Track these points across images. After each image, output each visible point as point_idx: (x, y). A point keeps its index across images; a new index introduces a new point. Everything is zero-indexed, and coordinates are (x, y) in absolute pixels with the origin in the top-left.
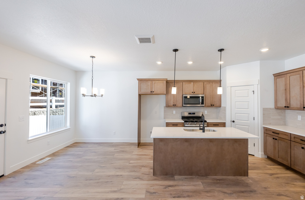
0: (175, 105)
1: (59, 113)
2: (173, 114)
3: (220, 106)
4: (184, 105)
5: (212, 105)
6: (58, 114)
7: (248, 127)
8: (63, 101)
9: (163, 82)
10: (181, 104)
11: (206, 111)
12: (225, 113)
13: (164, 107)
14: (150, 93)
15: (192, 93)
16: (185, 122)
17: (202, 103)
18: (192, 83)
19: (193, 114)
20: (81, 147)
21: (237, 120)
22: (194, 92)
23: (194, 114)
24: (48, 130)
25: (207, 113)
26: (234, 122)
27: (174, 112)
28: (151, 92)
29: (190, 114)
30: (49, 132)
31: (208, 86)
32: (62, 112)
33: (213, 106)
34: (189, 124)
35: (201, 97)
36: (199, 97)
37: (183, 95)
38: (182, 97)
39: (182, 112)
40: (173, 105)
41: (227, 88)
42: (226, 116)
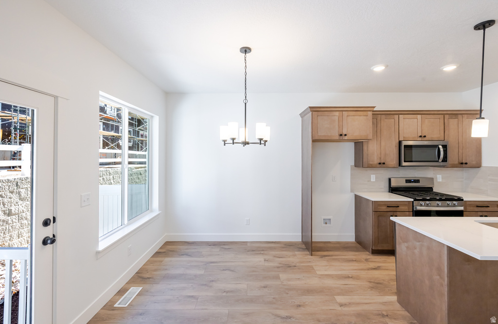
0: (384, 163)
1: (104, 177)
2: (370, 181)
3: (478, 166)
4: (404, 164)
5: (462, 163)
6: (103, 179)
8: (144, 156)
9: (365, 113)
10: (395, 161)
11: (441, 176)
13: (351, 168)
14: (337, 137)
15: (420, 139)
16: (415, 200)
17: (445, 159)
18: (419, 117)
19: (414, 182)
20: (187, 255)
22: (425, 136)
23: (417, 181)
24: (126, 221)
25: (441, 181)
27: (373, 178)
28: (341, 135)
29: (408, 181)
30: (128, 224)
31: (453, 123)
32: (108, 176)
33: (464, 165)
34: (423, 205)
35: (440, 147)
36: (437, 146)
37: (400, 142)
38: (396, 146)
39: (390, 177)
40: (380, 164)
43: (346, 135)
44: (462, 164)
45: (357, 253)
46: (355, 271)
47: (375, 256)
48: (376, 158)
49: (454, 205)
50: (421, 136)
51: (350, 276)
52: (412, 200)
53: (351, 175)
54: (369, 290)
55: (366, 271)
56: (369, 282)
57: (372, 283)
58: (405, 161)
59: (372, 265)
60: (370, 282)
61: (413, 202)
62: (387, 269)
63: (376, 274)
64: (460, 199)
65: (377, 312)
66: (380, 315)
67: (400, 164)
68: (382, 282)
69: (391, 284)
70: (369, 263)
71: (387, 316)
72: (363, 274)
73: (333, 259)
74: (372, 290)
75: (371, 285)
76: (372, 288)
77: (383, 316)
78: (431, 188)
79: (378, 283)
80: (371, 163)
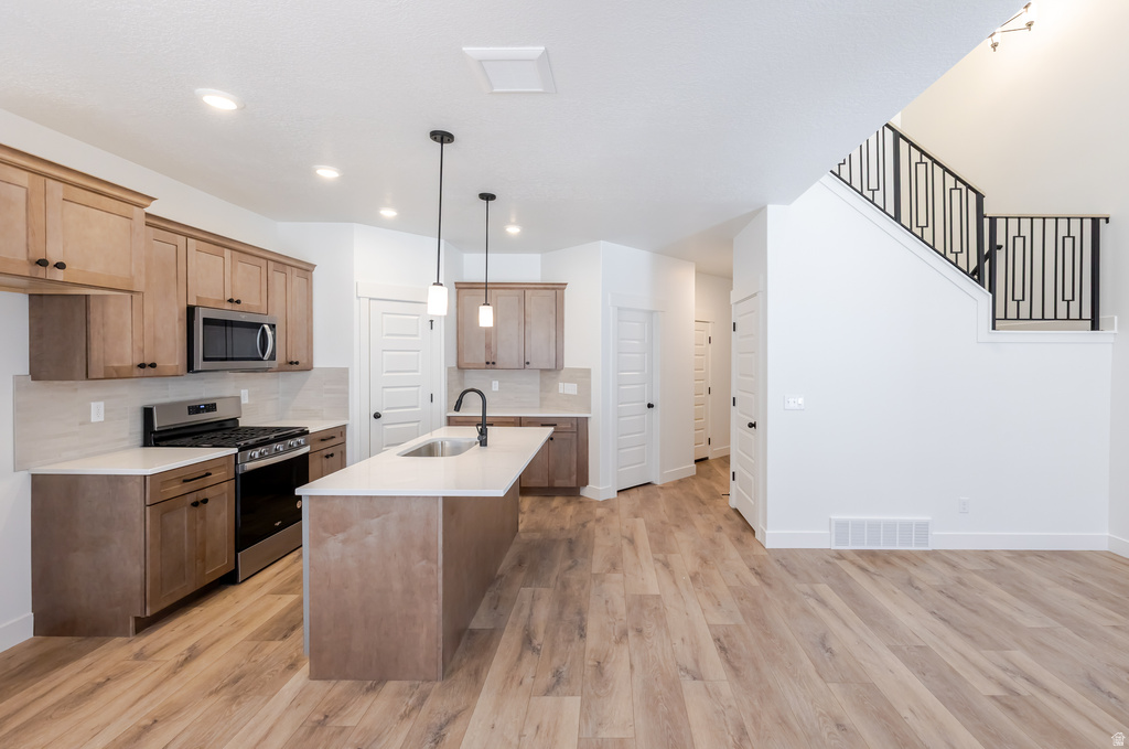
0: (153, 365)
3: (309, 368)
4: (202, 365)
5: (290, 362)
7: (416, 424)
10: (178, 359)
11: (247, 391)
12: (346, 392)
13: (16, 383)
14: (23, 269)
15: (230, 306)
16: (240, 450)
17: (273, 355)
18: (227, 253)
19: (208, 411)
21: (387, 409)
22: (238, 302)
23: (211, 407)
25: (247, 402)
26: (377, 416)
27: (97, 412)
28: (42, 263)
29: (193, 410)
31: (279, 281)
33: (294, 366)
34: (257, 457)
35: (266, 326)
36: (258, 326)
37: (191, 311)
38: (180, 319)
39: (148, 403)
40: (142, 366)
41: (356, 301)
42: (347, 399)
43: (61, 266)
44: (292, 364)
45: (86, 661)
46: (145, 702)
47: (150, 632)
48: (129, 350)
49: (291, 448)
50: (231, 301)
51: (147, 722)
52: (236, 450)
53: (17, 408)
54: (234, 707)
55: (175, 679)
56: (211, 694)
57: (224, 691)
58: (205, 359)
59: (171, 657)
60: (217, 691)
61: (236, 455)
62: (218, 640)
63: (205, 666)
64: (304, 433)
65: (303, 730)
66: (313, 730)
67: (190, 367)
68: (237, 672)
69: (261, 659)
70: (158, 657)
71: (326, 717)
72: (174, 690)
73: (17, 730)
74: (240, 703)
75: (224, 696)
76: (235, 698)
77: (321, 723)
78: (235, 420)
79: (236, 681)
80: (116, 365)
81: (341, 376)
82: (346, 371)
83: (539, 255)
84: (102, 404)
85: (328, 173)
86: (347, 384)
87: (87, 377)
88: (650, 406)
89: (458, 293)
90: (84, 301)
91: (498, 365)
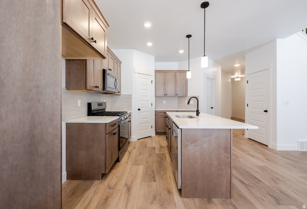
2: (77, 106)
3: (120, 94)
7: (148, 113)
10: (101, 86)
12: (131, 102)
21: (142, 107)
26: (139, 110)
27: (79, 103)
29: (98, 105)
35: (117, 79)
37: (105, 70)
40: (96, 87)
41: (134, 74)
42: (131, 104)
43: (96, 42)
48: (93, 81)
50: (110, 70)
52: (119, 117)
67: (104, 89)
78: (105, 110)
80: (91, 85)
81: (129, 97)
82: (131, 95)
83: (178, 63)
84: (80, 100)
85: (148, 25)
86: (131, 100)
87: (86, 89)
88: (212, 108)
89: (155, 73)
90: (85, 62)
91: (168, 95)
